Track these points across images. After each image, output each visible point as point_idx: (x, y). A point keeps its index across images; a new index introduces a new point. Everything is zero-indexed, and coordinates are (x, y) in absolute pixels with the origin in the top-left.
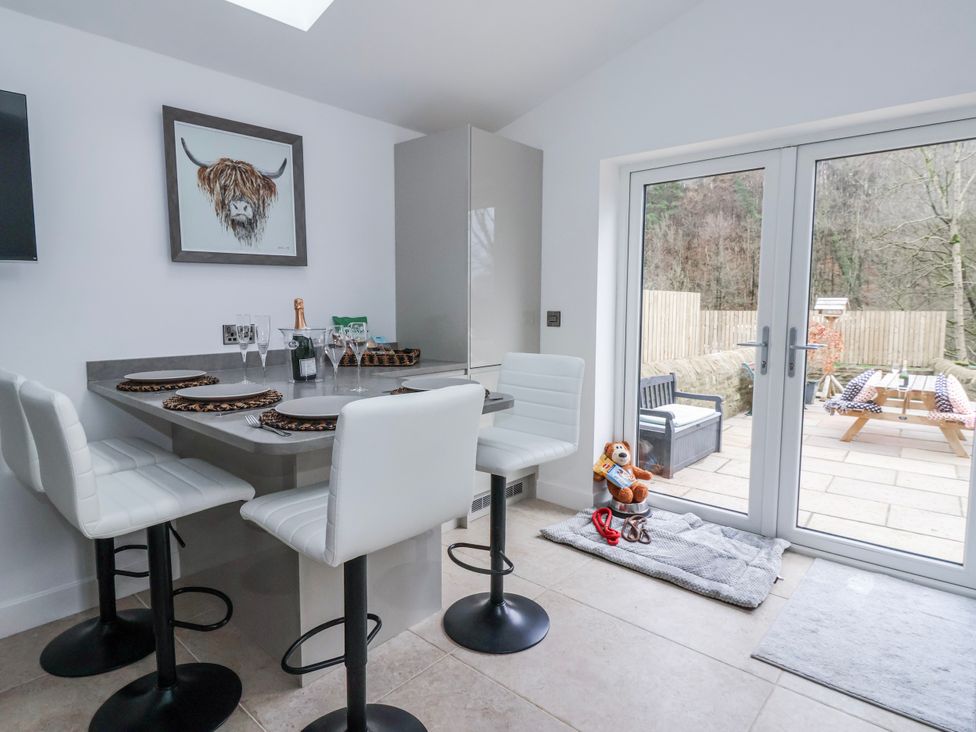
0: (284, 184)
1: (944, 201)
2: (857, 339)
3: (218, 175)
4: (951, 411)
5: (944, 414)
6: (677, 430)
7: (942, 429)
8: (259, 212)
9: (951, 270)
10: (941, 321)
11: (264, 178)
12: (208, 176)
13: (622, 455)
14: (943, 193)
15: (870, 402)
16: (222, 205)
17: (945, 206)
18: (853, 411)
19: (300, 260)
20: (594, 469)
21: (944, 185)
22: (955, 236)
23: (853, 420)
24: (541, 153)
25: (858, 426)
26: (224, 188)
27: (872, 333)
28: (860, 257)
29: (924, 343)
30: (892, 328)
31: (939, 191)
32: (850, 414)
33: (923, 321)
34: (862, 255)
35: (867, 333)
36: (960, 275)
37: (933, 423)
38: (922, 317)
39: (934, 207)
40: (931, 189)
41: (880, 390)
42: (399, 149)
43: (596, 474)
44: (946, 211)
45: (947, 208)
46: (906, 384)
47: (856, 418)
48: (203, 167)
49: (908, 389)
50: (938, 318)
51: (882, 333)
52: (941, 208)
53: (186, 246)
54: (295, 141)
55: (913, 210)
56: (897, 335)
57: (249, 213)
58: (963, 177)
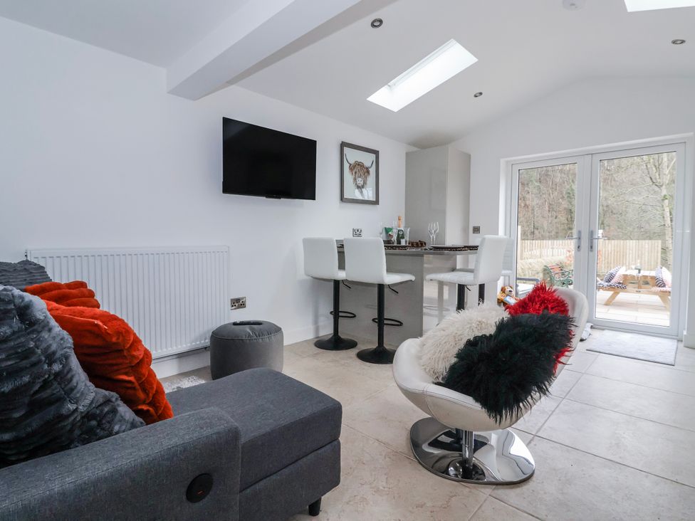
0: (372, 170)
1: (657, 174)
2: (606, 257)
3: (354, 167)
4: (664, 286)
5: (661, 288)
6: (520, 293)
7: (660, 297)
8: (365, 183)
9: (664, 217)
10: (658, 246)
11: (367, 168)
12: (352, 168)
13: (510, 291)
14: (656, 169)
15: (619, 283)
16: (355, 179)
17: (658, 177)
18: (611, 288)
19: (376, 202)
20: (498, 297)
21: (657, 164)
22: (665, 196)
23: (610, 293)
24: (470, 155)
25: (613, 297)
26: (356, 173)
27: (616, 253)
28: (603, 210)
29: (648, 259)
30: (628, 251)
31: (654, 169)
32: (608, 290)
33: (647, 246)
34: (605, 208)
35: (613, 253)
36: (669, 219)
37: (655, 293)
38: (646, 244)
39: (651, 179)
40: (649, 166)
41: (625, 276)
42: (407, 154)
43: (498, 299)
44: (658, 180)
45: (660, 178)
46: (639, 273)
47: (612, 292)
48: (351, 165)
49: (640, 275)
50: (656, 245)
51: (622, 253)
52: (656, 179)
53: (346, 196)
54: (376, 153)
55: (638, 180)
56: (631, 255)
57: (362, 183)
58: (668, 160)
